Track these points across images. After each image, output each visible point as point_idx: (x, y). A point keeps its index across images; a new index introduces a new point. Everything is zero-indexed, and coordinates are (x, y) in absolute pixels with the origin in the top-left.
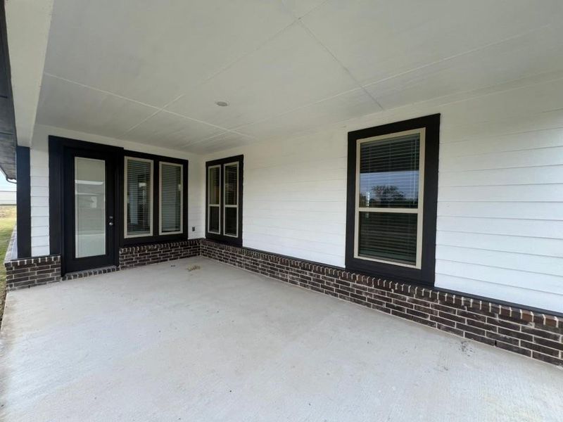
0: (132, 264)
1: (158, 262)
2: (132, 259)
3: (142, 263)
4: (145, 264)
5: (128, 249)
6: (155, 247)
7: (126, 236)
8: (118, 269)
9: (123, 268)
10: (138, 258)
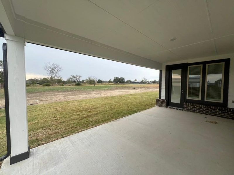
0: (188, 110)
1: (202, 113)
2: (189, 108)
3: (193, 111)
4: (194, 112)
5: (187, 103)
6: (200, 106)
7: (187, 98)
8: (182, 110)
9: (184, 110)
10: (191, 108)
